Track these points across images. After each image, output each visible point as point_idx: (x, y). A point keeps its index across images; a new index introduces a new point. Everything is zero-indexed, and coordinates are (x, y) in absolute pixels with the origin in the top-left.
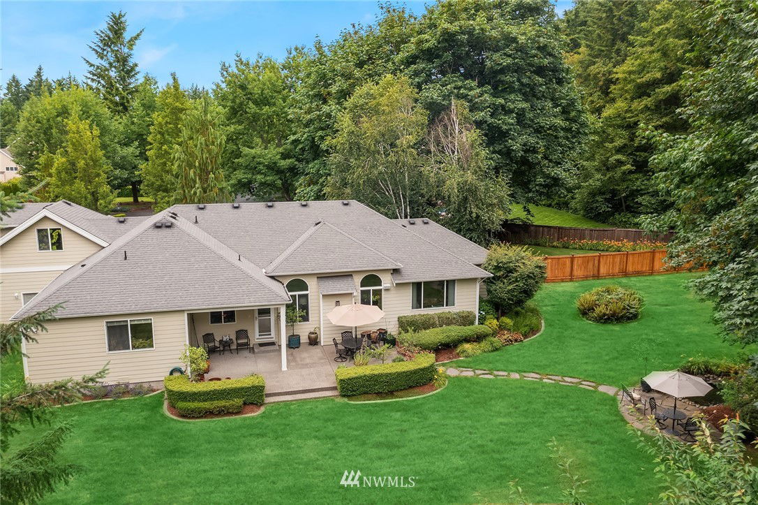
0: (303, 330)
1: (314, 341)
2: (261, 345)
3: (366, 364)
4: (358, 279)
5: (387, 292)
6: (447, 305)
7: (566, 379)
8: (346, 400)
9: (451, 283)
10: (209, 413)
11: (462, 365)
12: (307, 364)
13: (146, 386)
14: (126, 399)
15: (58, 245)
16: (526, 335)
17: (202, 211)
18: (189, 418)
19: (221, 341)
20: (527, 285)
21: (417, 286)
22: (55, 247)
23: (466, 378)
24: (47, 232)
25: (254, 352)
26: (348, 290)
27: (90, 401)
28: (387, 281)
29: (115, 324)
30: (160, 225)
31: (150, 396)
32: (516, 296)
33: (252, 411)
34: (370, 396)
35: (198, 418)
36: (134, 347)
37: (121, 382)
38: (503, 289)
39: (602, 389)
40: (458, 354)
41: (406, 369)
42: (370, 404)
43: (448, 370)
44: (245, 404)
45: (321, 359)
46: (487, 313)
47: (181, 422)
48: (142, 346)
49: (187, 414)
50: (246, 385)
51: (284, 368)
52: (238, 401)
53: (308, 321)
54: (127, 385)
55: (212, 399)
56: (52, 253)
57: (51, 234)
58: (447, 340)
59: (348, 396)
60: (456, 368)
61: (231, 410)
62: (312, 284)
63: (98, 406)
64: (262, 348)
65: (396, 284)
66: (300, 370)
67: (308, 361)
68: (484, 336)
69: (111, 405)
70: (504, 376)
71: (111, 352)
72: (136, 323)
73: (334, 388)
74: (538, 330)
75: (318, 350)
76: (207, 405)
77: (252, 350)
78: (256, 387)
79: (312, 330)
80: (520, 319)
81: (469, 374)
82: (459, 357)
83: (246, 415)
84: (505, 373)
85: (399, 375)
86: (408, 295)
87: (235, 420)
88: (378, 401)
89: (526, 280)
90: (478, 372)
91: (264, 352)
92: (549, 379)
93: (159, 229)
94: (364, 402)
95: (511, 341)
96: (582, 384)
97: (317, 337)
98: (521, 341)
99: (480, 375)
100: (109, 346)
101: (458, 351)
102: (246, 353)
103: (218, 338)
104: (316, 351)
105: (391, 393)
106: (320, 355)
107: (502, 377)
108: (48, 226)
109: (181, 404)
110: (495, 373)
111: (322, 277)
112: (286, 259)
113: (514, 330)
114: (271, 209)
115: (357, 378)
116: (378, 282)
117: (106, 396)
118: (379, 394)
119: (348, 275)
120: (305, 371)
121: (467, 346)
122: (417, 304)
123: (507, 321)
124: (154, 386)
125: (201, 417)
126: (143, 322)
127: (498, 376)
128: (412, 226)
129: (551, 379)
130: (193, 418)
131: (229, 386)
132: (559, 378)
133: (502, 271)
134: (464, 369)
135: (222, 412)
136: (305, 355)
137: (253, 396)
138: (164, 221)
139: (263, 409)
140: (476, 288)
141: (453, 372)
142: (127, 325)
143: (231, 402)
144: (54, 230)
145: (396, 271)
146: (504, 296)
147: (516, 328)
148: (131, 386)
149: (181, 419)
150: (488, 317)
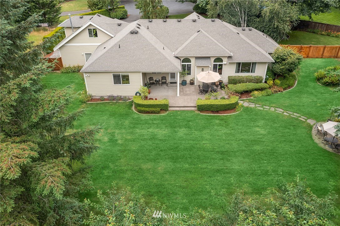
0: (188, 78)
1: (192, 83)
2: (171, 83)
3: (209, 99)
4: (213, 60)
5: (224, 65)
6: (251, 72)
7: (295, 114)
8: (199, 112)
9: (254, 64)
10: (148, 112)
11: (251, 101)
12: (187, 94)
13: (127, 97)
14: (120, 102)
15: (96, 35)
16: (285, 89)
17: (150, 23)
18: (141, 113)
19: (156, 80)
20: (290, 67)
21: (239, 64)
22: (95, 36)
23: (251, 108)
24: (92, 30)
25: (168, 86)
26: (207, 64)
27: (108, 101)
28: (225, 61)
29: (116, 75)
30: (133, 32)
31: (129, 102)
32: (284, 71)
33: (164, 113)
34: (209, 112)
35: (144, 113)
36: (123, 83)
37: (119, 95)
38: (278, 68)
39: (309, 121)
40: (251, 96)
41: (225, 103)
42: (208, 115)
43: (244, 103)
44: (161, 110)
45: (193, 92)
46: (270, 77)
47: (138, 114)
48: (126, 83)
49: (141, 112)
50: (162, 103)
51: (178, 95)
52: (159, 109)
53: (190, 75)
54: (121, 96)
55: (149, 107)
56: (94, 38)
57: (93, 31)
58: (247, 90)
59: (200, 111)
60: (248, 102)
61: (156, 112)
62: (193, 61)
63: (111, 104)
64: (171, 84)
65: (229, 63)
66: (184, 97)
67: (188, 92)
68: (265, 89)
69: (115, 104)
70: (267, 109)
71: (115, 85)
72: (123, 75)
73: (195, 107)
74: (292, 87)
75: (193, 88)
76: (147, 109)
77: (167, 84)
78: (165, 105)
79: (192, 79)
80: (285, 81)
81: (252, 106)
82: (251, 97)
83: (161, 114)
84: (268, 108)
85: (221, 105)
86: (234, 67)
87: (157, 116)
88: (212, 114)
89: (290, 65)
90: (257, 105)
91: (171, 86)
92: (287, 113)
93: (132, 34)
94: (206, 114)
95: (277, 92)
96: (301, 117)
97: (193, 82)
98: (282, 91)
99: (257, 107)
100: (114, 82)
101: (251, 94)
102: (165, 86)
103: (154, 79)
104: (192, 88)
105: (217, 112)
106: (193, 90)
107: (266, 110)
108: (92, 28)
109: (139, 108)
110: (264, 107)
111: (197, 58)
112: (183, 49)
113: (280, 86)
114: (180, 23)
115: (204, 105)
116: (222, 61)
117: (114, 100)
118: (213, 112)
119: (209, 58)
120: (186, 97)
121: (256, 93)
122: (238, 71)
123: (278, 81)
124: (130, 97)
125: (145, 113)
126: (126, 75)
127: (265, 108)
128: (244, 31)
129: (288, 113)
130: (143, 113)
131: (156, 103)
132: (291, 113)
133: (280, 59)
134: (251, 103)
135: (152, 112)
136: (187, 89)
137: (164, 108)
138: (134, 30)
139: (168, 112)
140: (266, 66)
141: (246, 104)
142: (120, 76)
143: (156, 109)
144: (94, 29)
145: (230, 57)
146: (278, 71)
147: (282, 85)
148: (122, 97)
149: (138, 113)
150: (270, 79)
